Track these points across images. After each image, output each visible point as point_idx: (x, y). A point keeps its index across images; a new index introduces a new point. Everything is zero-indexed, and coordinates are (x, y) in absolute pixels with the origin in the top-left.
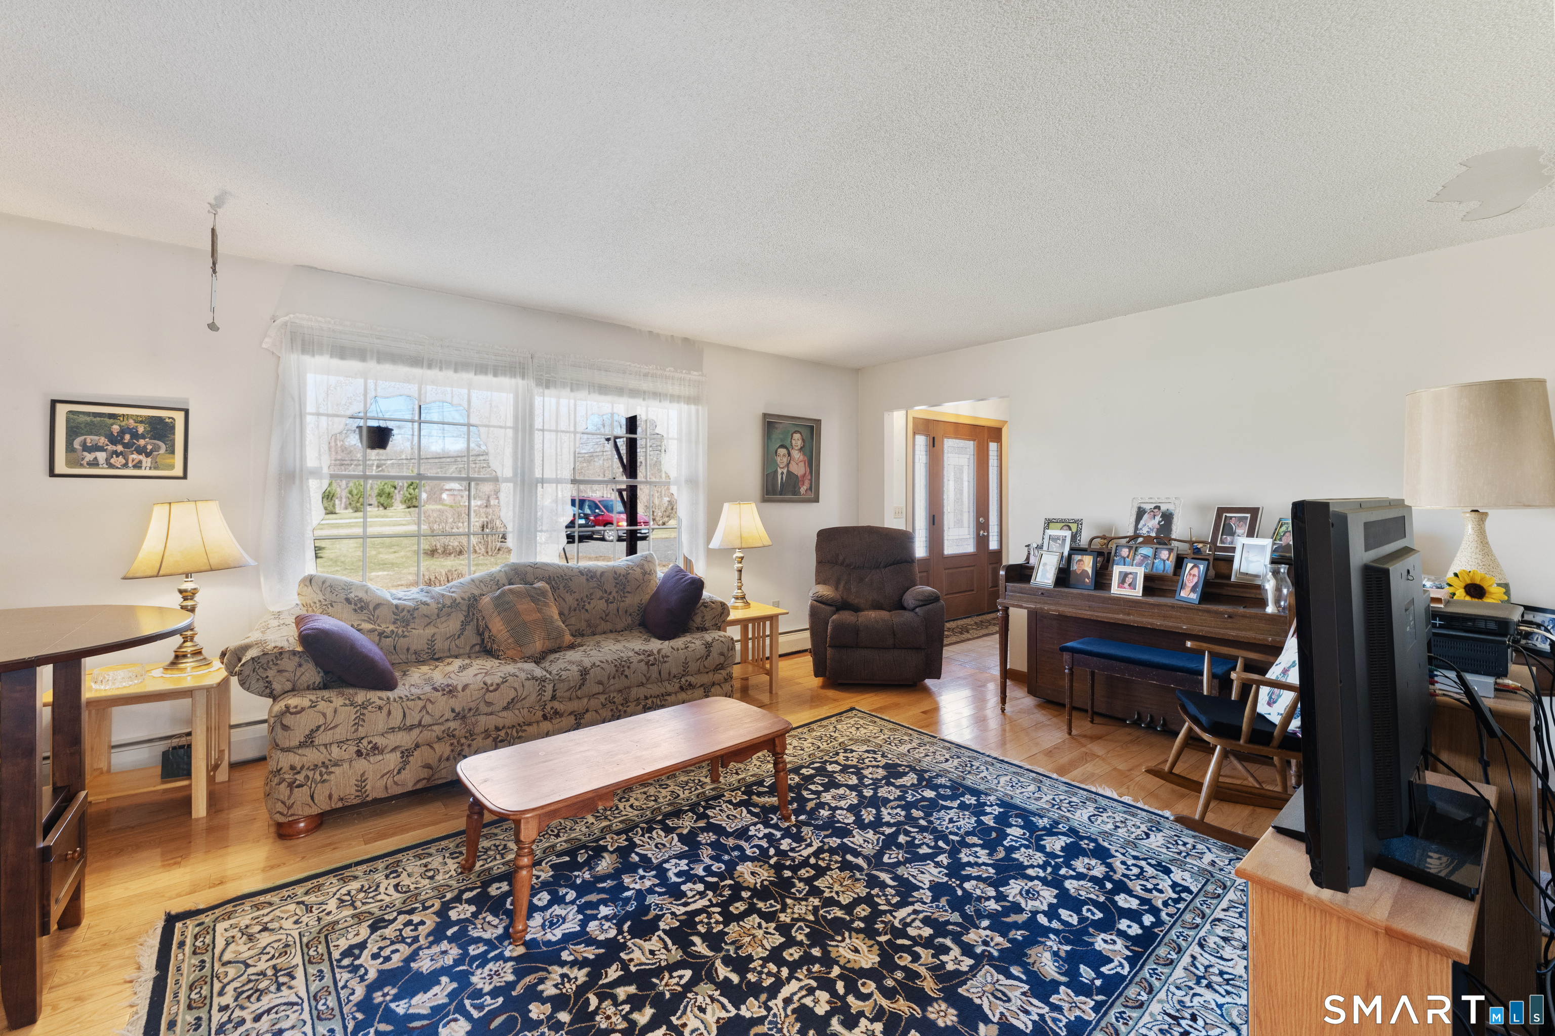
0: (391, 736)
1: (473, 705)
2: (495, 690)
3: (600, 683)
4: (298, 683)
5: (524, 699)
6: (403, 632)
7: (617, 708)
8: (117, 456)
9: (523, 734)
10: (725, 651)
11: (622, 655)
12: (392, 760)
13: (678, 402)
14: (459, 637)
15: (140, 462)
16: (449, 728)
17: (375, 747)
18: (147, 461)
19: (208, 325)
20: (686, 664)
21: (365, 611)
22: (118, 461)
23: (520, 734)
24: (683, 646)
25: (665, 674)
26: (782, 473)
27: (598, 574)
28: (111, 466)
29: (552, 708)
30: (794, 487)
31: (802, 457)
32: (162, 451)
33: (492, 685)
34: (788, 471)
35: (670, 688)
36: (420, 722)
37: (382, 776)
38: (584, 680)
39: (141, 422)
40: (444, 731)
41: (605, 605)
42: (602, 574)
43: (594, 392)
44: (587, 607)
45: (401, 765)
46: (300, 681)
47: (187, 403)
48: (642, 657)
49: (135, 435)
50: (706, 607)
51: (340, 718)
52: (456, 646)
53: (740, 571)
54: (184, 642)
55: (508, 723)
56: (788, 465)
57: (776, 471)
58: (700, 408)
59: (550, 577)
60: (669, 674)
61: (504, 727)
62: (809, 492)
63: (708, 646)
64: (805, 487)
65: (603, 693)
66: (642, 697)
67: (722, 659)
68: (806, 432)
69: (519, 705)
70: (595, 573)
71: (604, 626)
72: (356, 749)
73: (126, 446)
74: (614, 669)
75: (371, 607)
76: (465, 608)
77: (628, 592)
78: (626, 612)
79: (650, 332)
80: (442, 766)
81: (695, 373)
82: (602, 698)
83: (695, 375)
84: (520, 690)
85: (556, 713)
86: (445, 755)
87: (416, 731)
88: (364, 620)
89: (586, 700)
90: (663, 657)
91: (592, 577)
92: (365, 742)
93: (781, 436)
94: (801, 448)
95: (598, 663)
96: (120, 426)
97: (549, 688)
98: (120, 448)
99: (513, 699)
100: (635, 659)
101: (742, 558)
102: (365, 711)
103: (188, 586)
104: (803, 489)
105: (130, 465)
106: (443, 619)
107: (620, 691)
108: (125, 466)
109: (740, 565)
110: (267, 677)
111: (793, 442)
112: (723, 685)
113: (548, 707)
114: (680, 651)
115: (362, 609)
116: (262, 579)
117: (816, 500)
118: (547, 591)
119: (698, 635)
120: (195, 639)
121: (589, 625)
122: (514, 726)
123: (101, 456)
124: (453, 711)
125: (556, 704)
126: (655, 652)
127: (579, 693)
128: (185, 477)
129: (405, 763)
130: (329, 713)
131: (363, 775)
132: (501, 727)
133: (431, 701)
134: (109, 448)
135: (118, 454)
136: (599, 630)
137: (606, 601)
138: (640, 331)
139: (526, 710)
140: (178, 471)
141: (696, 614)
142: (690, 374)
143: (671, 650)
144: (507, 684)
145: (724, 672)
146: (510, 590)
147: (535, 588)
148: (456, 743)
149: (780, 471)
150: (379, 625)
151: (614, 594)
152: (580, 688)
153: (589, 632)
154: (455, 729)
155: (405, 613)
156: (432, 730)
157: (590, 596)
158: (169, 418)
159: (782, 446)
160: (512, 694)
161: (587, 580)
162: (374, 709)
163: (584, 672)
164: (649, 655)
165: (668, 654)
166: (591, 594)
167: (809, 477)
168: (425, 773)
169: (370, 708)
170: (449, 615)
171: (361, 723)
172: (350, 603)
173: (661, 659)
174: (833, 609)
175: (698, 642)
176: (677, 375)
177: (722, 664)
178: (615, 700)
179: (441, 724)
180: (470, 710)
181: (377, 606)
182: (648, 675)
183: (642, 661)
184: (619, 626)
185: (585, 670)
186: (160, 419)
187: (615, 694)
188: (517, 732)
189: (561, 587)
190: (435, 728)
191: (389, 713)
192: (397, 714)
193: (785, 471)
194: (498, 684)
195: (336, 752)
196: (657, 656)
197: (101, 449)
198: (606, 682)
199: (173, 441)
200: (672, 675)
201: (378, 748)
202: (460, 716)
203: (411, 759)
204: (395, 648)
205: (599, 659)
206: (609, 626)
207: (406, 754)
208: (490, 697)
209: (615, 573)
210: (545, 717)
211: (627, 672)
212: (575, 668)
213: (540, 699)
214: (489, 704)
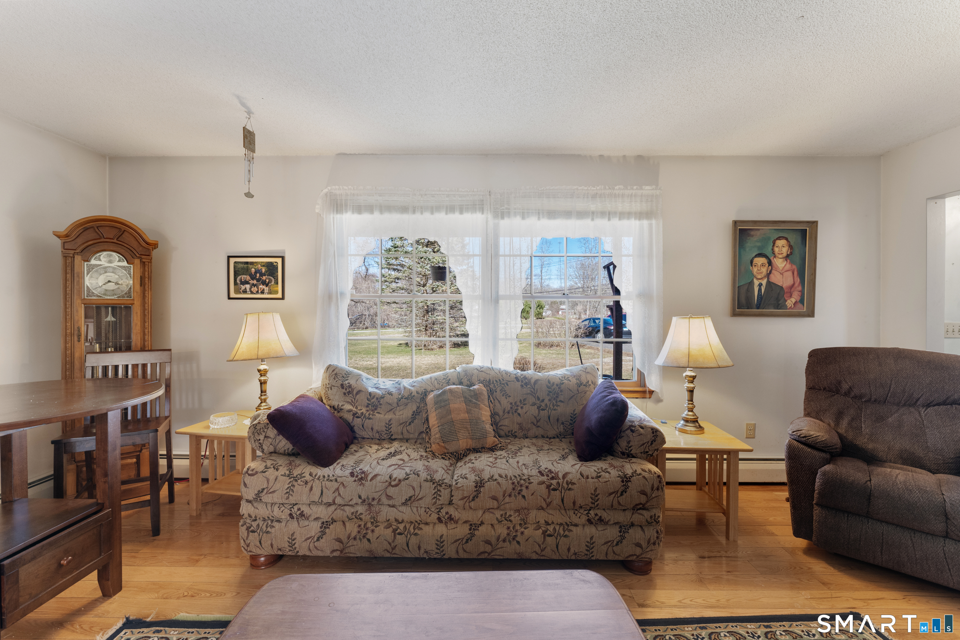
0: (314, 508)
1: (376, 496)
2: (396, 485)
3: (494, 498)
4: (277, 447)
5: (421, 499)
6: (369, 415)
7: (514, 528)
8: (254, 287)
9: (419, 532)
10: (648, 490)
11: (525, 471)
12: (314, 528)
13: (628, 218)
14: (410, 424)
15: (264, 290)
16: (357, 512)
17: (302, 515)
18: (266, 289)
19: (245, 194)
20: (595, 496)
21: (351, 395)
22: (254, 289)
23: (416, 531)
24: (594, 475)
25: (568, 502)
26: (760, 285)
27: (533, 381)
28: (252, 293)
29: (447, 513)
30: (778, 299)
31: (788, 266)
32: (273, 283)
33: (395, 480)
34: (769, 283)
35: (575, 520)
36: (334, 501)
37: (306, 540)
38: (478, 492)
39: (264, 266)
40: (352, 513)
41: (537, 411)
42: (536, 381)
43: (543, 217)
44: (520, 411)
45: (320, 534)
46: (279, 446)
47: (284, 253)
48: (545, 478)
49: (262, 275)
50: (633, 431)
51: (277, 486)
52: (407, 431)
53: (691, 391)
54: (261, 403)
55: (406, 518)
56: (768, 275)
57: (751, 283)
58: (654, 222)
59: (490, 380)
60: (574, 503)
61: (403, 521)
62: (800, 305)
63: (626, 480)
64: (793, 300)
65: (498, 508)
66: (542, 522)
67: (643, 499)
68: (795, 239)
69: (416, 504)
70: (530, 380)
71: (534, 431)
72: (289, 512)
73: (258, 280)
74: (511, 487)
75: (355, 393)
76: (418, 401)
77: (561, 401)
78: (558, 420)
79: (601, 156)
80: (350, 543)
81: (648, 187)
82: (498, 514)
83: (647, 190)
84: (417, 490)
85: (451, 518)
86: (353, 535)
87: (333, 508)
88: (348, 402)
89: (481, 512)
90: (568, 483)
91: (526, 384)
92: (296, 508)
93: (759, 244)
94: (788, 256)
95: (496, 477)
96: (255, 269)
97: (445, 493)
98: (255, 282)
99: (411, 497)
100: (535, 480)
101: (694, 377)
102: (295, 484)
103: (262, 367)
104: (790, 302)
105: (259, 292)
106: (402, 407)
107: (518, 511)
108: (257, 292)
109: (691, 385)
110: (260, 440)
111: (776, 250)
112: (646, 529)
113: (443, 511)
114: (590, 480)
115: (349, 393)
116: (313, 365)
117: (811, 314)
118: (481, 394)
119: (618, 462)
120: (267, 401)
121: (521, 428)
122: (411, 522)
123: (248, 286)
124: (360, 497)
125: (452, 510)
126: (560, 475)
127: (472, 504)
128: (283, 298)
129: (323, 533)
130: (272, 478)
131: (293, 535)
132: (400, 520)
133: (343, 485)
134: (251, 282)
135: (254, 285)
136: (531, 433)
137: (538, 408)
138: (591, 156)
139: (423, 509)
140: (279, 295)
141: (621, 437)
142: (642, 189)
143: (579, 476)
144: (407, 481)
145: (647, 514)
146: (450, 390)
147: (470, 390)
148: (362, 526)
149: (756, 283)
150: (357, 408)
151: (546, 401)
152: (473, 500)
153: (521, 434)
154: (361, 514)
155: (375, 400)
156: (344, 510)
157: (523, 402)
158: (276, 262)
159: (760, 255)
160: (411, 493)
161: (522, 386)
162: (302, 483)
163: (479, 485)
164: (553, 478)
165: (574, 481)
166: (525, 400)
167: (800, 288)
168: (337, 546)
169: (299, 481)
170: (407, 405)
171: (291, 493)
172: (343, 388)
173: (565, 485)
174: (827, 456)
175: (614, 473)
176: (627, 192)
177: (644, 505)
178: (512, 518)
179: (352, 506)
180: (373, 499)
181: (359, 392)
182: (548, 500)
183: (543, 483)
184: (551, 433)
185: (481, 481)
186: (271, 263)
187: (512, 513)
188: (414, 529)
189: (498, 390)
190: (347, 508)
191: (311, 489)
192: (317, 491)
193: (764, 282)
194: (400, 480)
195: (277, 512)
196: (561, 481)
197: (247, 283)
198: (501, 498)
199: (277, 276)
200: (577, 505)
201: (304, 515)
202: (368, 502)
203: (327, 530)
204: (363, 426)
205: (500, 471)
206: (540, 432)
207: (325, 525)
208: (391, 491)
209: (549, 382)
210: (440, 520)
211: (524, 492)
212: (472, 477)
213: (435, 503)
214: (389, 497)
